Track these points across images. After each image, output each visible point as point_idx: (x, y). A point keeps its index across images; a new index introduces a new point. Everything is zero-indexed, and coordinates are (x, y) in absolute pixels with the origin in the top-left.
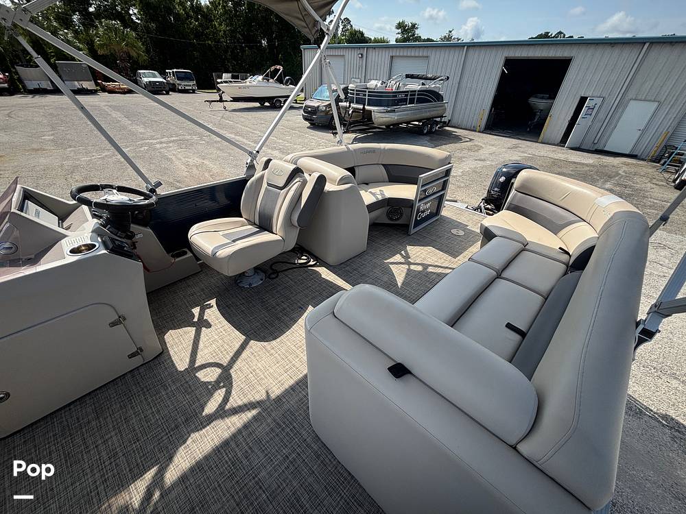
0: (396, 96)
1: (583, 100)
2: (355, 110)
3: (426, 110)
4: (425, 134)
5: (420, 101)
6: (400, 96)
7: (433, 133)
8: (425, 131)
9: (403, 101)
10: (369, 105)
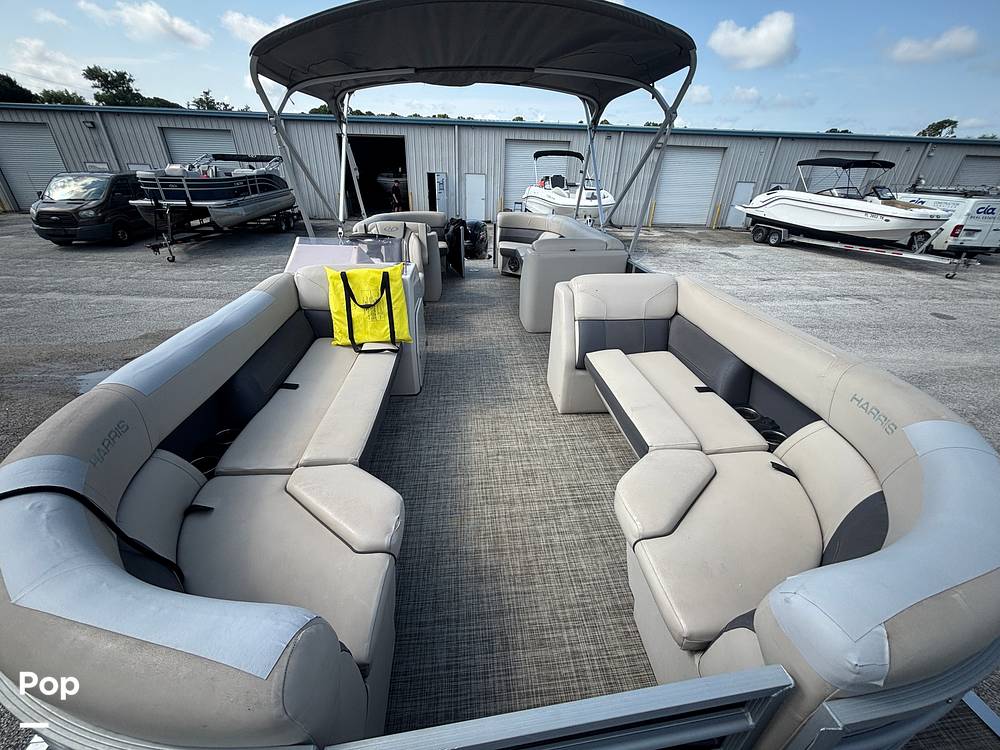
0: (232, 185)
1: (431, 177)
2: (173, 209)
3: (275, 201)
4: (284, 232)
5: (264, 189)
6: (239, 184)
7: (293, 228)
8: (284, 228)
9: (243, 191)
10: (194, 200)
